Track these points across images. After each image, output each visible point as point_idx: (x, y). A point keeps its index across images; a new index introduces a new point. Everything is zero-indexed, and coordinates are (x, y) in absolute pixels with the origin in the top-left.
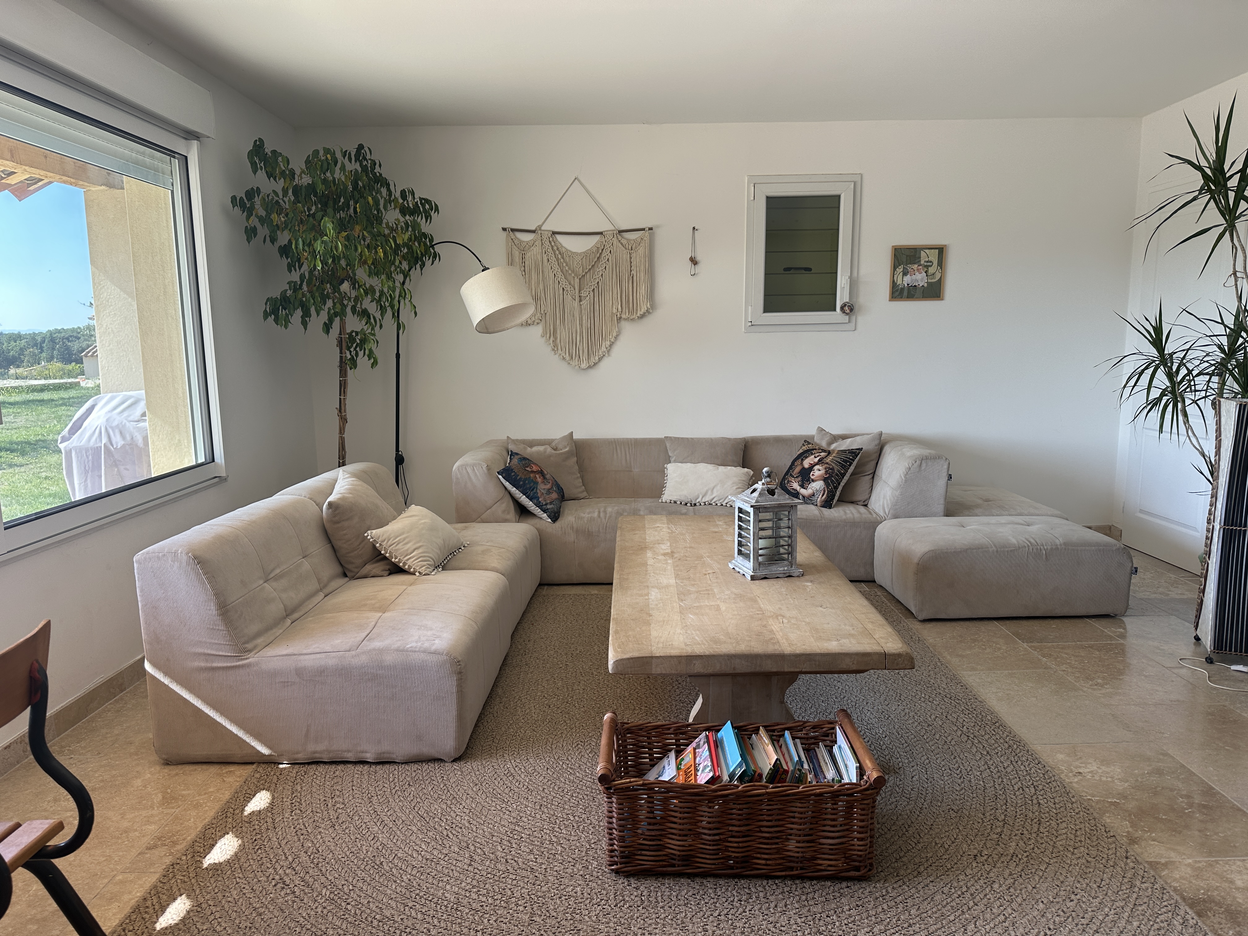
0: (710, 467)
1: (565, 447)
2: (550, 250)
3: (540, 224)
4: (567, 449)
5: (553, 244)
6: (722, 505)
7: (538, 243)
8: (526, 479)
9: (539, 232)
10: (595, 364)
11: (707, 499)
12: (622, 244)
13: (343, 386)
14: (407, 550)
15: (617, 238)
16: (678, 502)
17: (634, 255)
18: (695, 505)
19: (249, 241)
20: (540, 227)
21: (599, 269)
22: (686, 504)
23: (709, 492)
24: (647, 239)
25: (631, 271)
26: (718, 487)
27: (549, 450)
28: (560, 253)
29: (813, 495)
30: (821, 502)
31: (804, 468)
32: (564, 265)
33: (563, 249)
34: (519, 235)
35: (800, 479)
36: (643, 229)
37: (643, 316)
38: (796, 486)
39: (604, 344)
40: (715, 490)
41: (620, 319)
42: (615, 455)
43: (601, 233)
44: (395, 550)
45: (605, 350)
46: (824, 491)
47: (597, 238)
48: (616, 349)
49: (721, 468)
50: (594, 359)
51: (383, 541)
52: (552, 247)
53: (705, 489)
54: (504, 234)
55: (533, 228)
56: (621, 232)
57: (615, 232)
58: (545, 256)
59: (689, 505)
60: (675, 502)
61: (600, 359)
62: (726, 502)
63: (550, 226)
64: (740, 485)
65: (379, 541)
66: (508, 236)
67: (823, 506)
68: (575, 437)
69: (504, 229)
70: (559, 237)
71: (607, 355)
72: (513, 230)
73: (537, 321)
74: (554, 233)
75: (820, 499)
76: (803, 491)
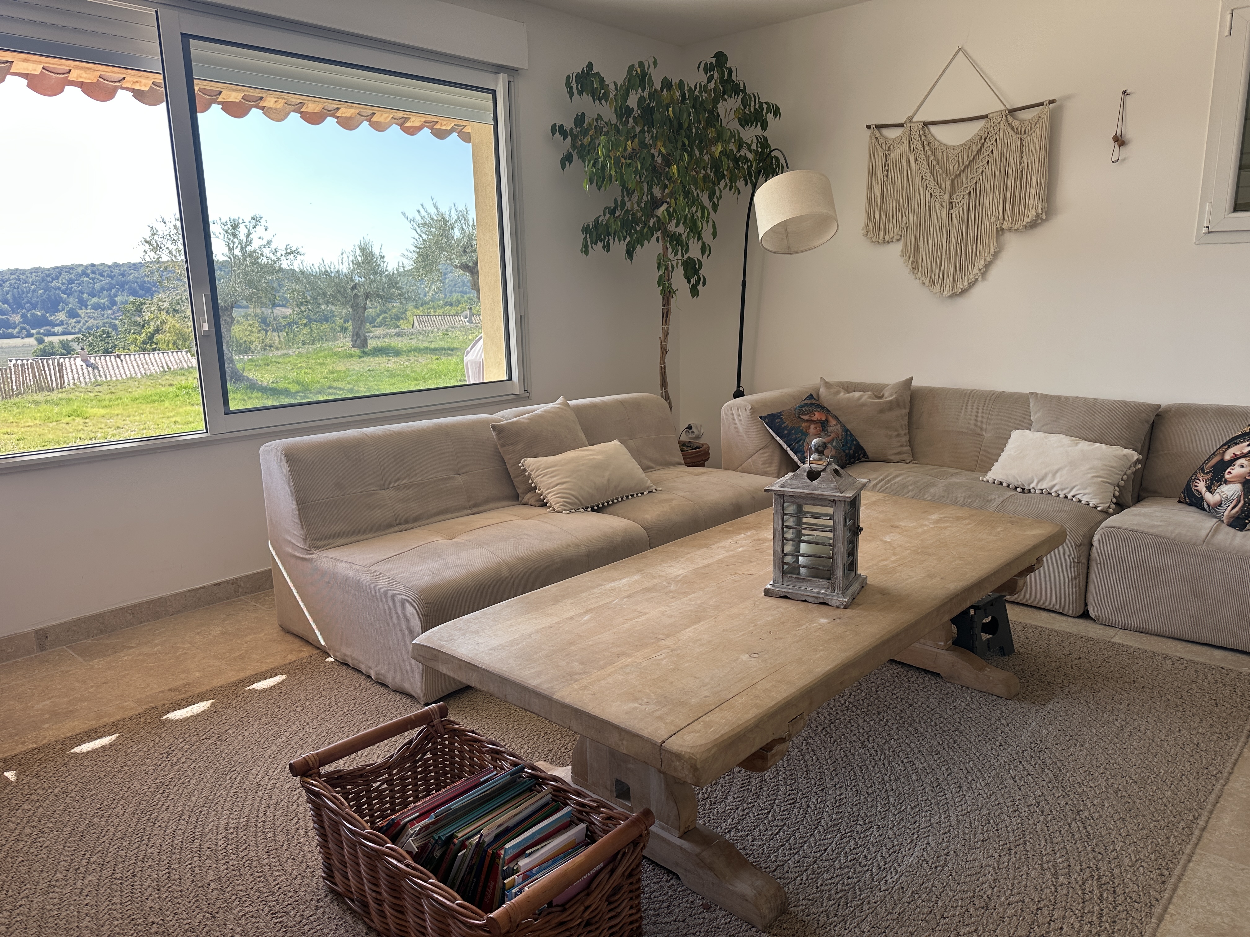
0: (1065, 440)
1: (891, 395)
2: (919, 147)
3: (910, 115)
4: (892, 398)
5: (923, 138)
6: (1066, 497)
7: (906, 140)
8: (793, 428)
9: (908, 125)
10: (964, 291)
11: (1044, 485)
12: (1013, 129)
13: (666, 315)
14: (550, 483)
15: (1007, 120)
16: (1005, 484)
17: (1025, 143)
18: (1029, 491)
19: (563, 166)
20: (910, 119)
21: (980, 164)
22: (1016, 488)
23: (1049, 477)
24: (1045, 118)
25: (1021, 163)
26: (1065, 471)
27: (866, 397)
28: (931, 149)
29: (1220, 505)
30: (1230, 517)
31: (1222, 460)
32: (934, 163)
33: (937, 143)
34: (886, 132)
35: (1209, 476)
36: (1042, 104)
37: (1033, 225)
38: (1201, 486)
39: (977, 264)
40: (1058, 475)
41: (1000, 231)
42: (963, 412)
43: (985, 117)
44: (541, 482)
45: (977, 272)
46: (1239, 501)
47: (981, 124)
48: (995, 272)
49: (1084, 445)
50: (960, 286)
51: (532, 471)
52: (922, 142)
53: (1044, 471)
54: (868, 132)
55: (901, 121)
56: (1012, 111)
57: (1004, 113)
58: (912, 154)
59: (1019, 490)
60: (1001, 483)
61: (971, 285)
62: (1072, 494)
63: (922, 117)
64: (1101, 473)
65: (529, 470)
66: (873, 134)
67: (1230, 525)
68: (914, 383)
69: (868, 127)
70: (933, 129)
71: (980, 279)
72: (879, 127)
73: (895, 237)
74: (926, 124)
75: (1227, 512)
76: (1208, 496)
